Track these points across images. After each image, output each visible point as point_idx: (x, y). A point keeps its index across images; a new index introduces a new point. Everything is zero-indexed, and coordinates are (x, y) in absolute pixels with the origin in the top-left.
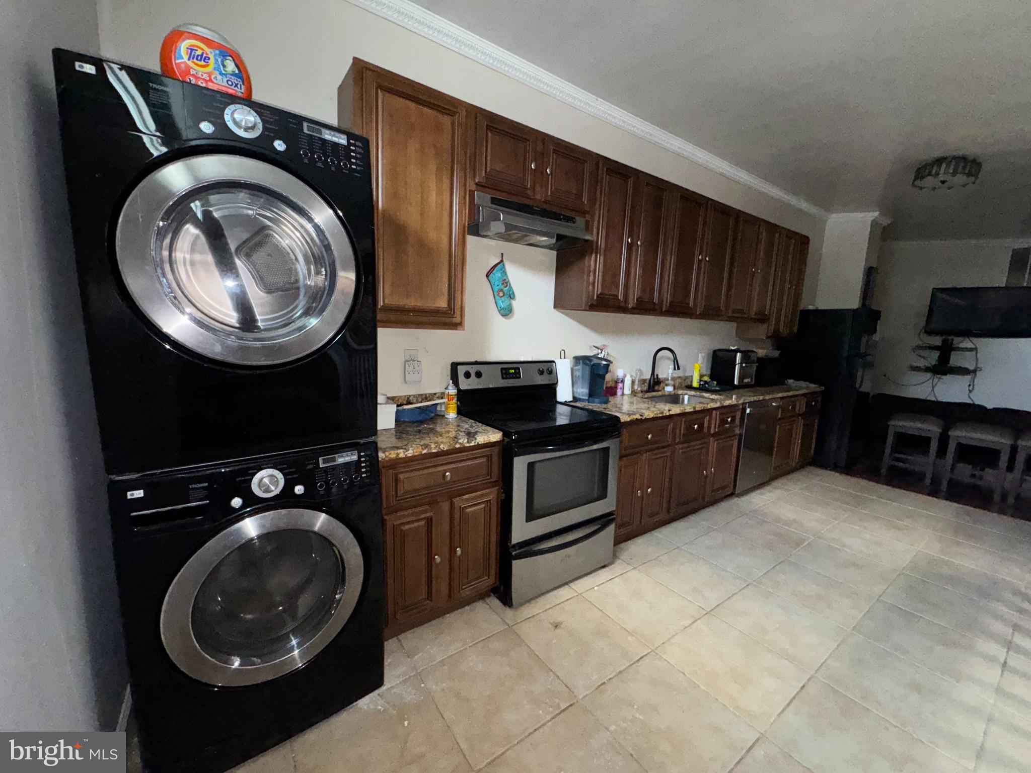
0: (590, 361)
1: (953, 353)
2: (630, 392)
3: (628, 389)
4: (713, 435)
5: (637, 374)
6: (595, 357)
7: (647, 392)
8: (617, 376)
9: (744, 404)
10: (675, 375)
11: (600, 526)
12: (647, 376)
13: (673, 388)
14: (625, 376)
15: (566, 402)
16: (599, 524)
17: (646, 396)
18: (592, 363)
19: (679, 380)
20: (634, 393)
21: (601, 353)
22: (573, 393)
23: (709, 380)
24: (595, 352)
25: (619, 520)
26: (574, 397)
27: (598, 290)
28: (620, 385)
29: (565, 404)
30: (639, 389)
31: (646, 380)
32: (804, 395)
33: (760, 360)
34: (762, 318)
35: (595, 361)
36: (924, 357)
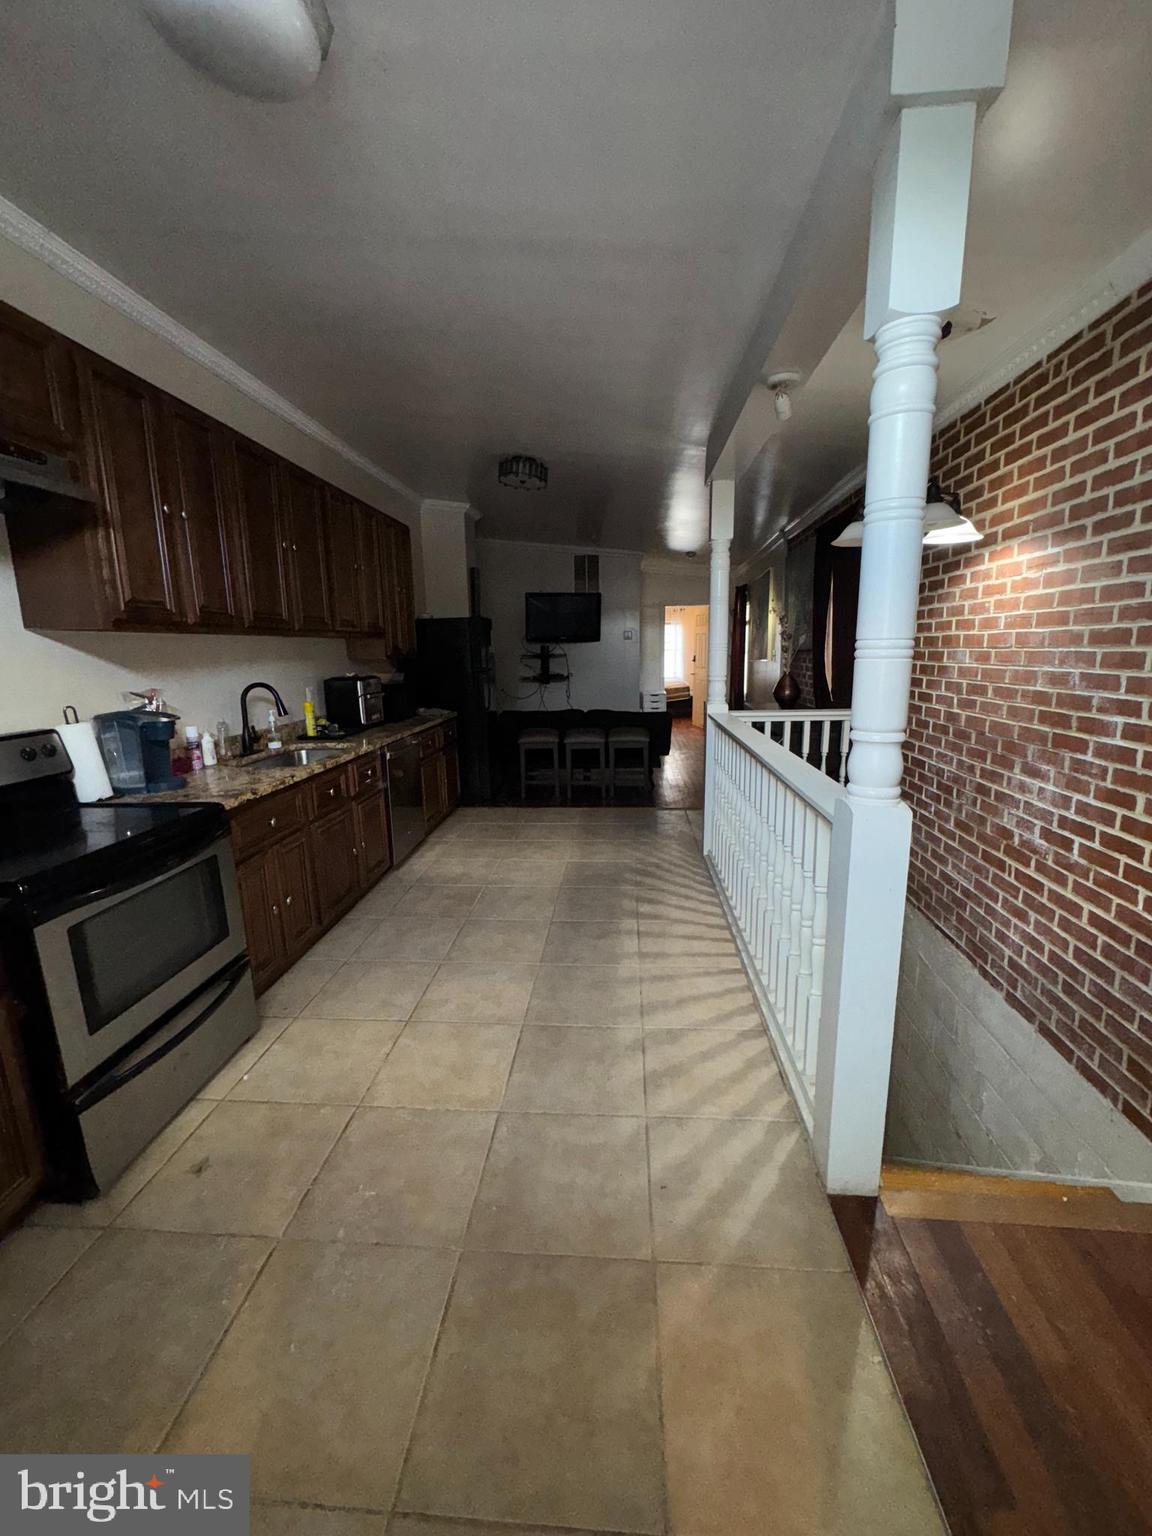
0: (134, 719)
1: (551, 660)
2: (215, 762)
3: (211, 757)
4: (354, 798)
5: (219, 731)
6: (140, 710)
7: (242, 756)
8: (187, 739)
9: (381, 748)
10: (279, 724)
11: (228, 982)
12: (238, 730)
13: (280, 743)
14: (201, 736)
15: (100, 800)
16: (226, 980)
17: (244, 762)
18: (140, 723)
19: (287, 730)
20: (221, 761)
21: (151, 703)
22: (111, 783)
23: (328, 723)
24: (136, 703)
25: (253, 963)
26: (114, 789)
27: (124, 594)
28: (197, 753)
29: (100, 804)
30: (229, 754)
31: (236, 737)
32: (440, 724)
33: (385, 687)
34: (376, 633)
35: (145, 719)
36: (530, 667)
